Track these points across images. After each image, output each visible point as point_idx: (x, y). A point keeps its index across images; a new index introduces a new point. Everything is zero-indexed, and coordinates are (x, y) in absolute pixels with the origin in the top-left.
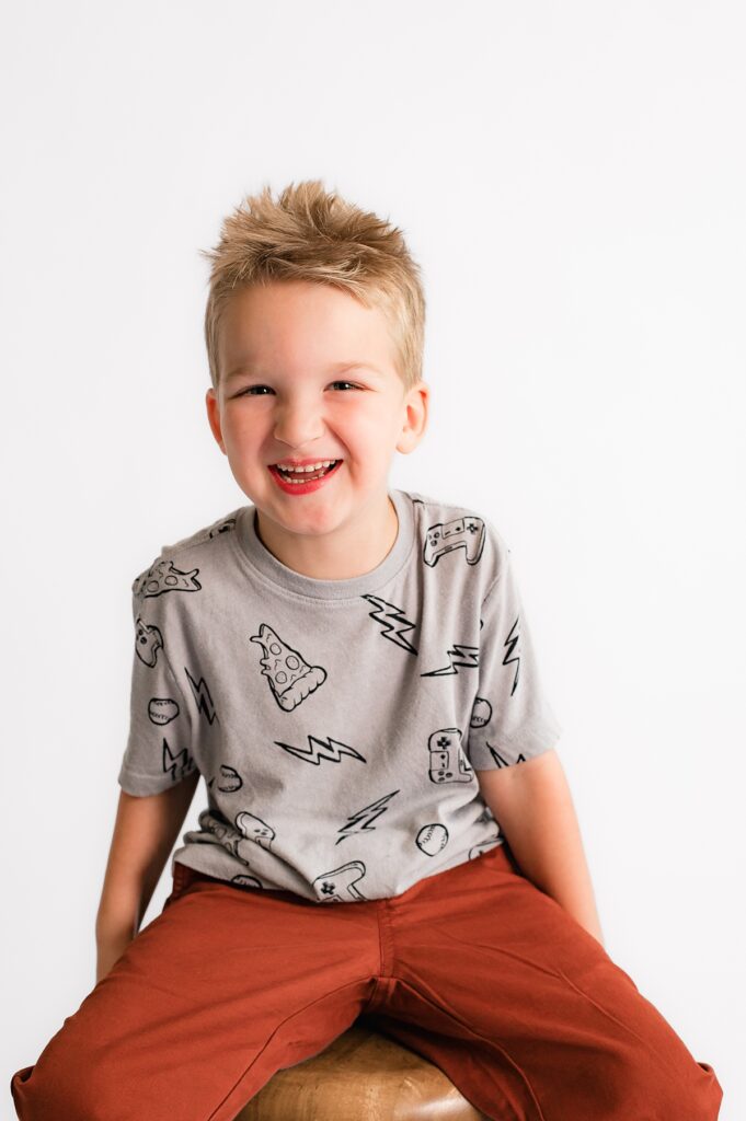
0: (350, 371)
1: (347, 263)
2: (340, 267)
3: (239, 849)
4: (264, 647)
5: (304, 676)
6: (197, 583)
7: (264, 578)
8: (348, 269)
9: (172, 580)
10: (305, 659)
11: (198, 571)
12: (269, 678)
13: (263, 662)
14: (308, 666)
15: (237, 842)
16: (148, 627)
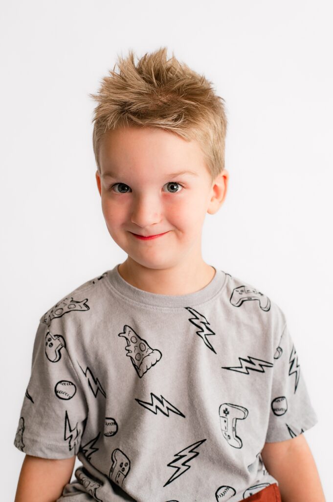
0: (179, 176)
1: (175, 116)
2: (171, 119)
3: (97, 493)
4: (127, 339)
5: (148, 355)
6: (87, 306)
7: (126, 298)
8: (176, 120)
9: (72, 306)
10: (150, 346)
11: (87, 300)
12: (131, 358)
13: (127, 348)
14: (152, 349)
15: (96, 489)
16: (55, 336)
